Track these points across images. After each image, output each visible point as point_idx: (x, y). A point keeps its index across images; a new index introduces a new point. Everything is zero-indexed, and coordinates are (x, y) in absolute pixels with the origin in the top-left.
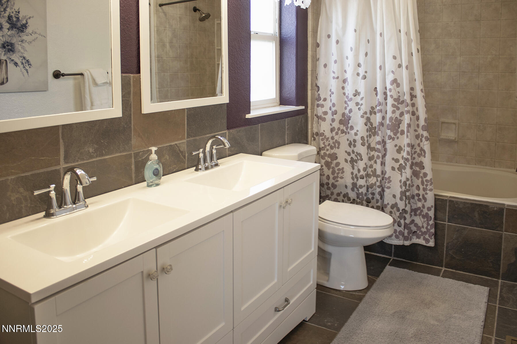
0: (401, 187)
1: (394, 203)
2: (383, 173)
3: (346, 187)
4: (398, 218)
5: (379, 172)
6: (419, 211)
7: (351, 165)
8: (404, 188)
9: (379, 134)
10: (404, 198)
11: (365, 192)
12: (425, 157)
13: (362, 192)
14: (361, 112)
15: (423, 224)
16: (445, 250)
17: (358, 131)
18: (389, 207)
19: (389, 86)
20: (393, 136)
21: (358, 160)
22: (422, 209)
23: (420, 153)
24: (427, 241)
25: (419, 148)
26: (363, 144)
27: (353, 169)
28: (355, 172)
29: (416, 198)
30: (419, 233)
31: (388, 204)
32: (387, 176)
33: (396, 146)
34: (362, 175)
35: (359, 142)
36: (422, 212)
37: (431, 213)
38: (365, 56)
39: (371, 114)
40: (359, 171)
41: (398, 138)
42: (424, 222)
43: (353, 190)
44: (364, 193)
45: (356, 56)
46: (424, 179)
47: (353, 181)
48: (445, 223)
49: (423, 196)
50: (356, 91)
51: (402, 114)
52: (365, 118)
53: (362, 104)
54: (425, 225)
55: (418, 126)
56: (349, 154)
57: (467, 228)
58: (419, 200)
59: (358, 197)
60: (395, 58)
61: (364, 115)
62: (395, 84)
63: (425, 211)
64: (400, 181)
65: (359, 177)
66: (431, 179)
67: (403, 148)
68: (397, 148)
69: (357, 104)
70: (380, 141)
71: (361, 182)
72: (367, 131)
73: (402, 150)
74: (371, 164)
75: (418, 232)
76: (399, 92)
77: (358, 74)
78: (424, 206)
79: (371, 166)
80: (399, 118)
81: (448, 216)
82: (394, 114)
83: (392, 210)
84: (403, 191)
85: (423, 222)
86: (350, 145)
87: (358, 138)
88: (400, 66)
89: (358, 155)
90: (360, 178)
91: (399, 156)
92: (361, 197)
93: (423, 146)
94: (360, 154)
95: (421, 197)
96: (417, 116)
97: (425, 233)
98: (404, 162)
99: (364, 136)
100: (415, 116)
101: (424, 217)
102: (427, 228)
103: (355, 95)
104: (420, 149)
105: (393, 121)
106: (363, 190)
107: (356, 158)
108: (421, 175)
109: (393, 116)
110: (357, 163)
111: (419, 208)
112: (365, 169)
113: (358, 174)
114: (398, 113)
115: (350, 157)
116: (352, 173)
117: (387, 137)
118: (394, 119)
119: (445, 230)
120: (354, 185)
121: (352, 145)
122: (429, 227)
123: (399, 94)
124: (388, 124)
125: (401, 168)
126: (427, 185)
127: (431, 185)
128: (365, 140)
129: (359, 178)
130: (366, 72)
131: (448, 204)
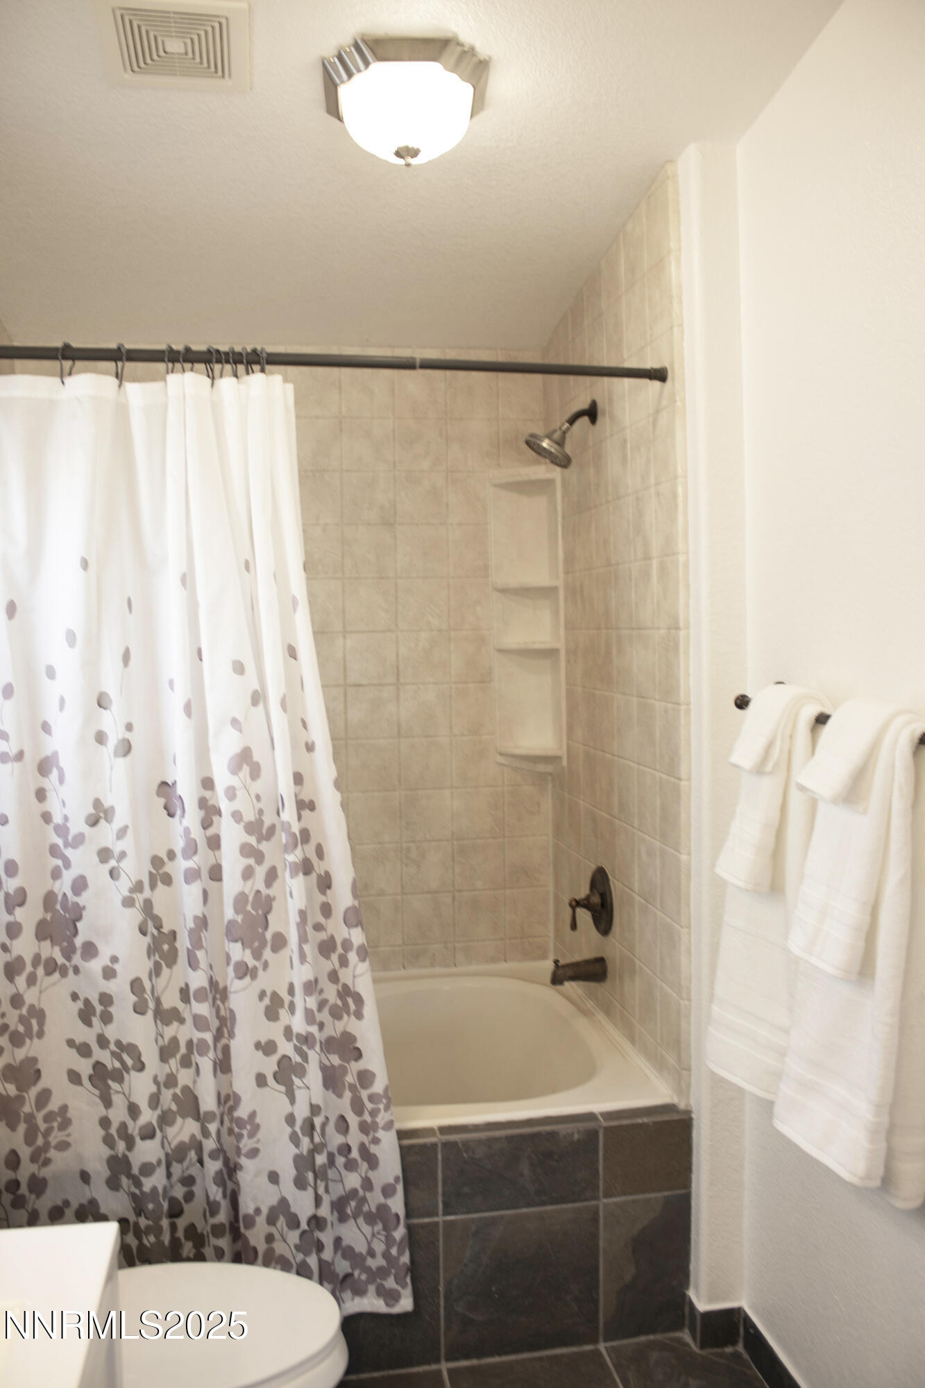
0: (295, 1139)
1: (274, 1201)
2: (228, 1101)
3: (85, 1177)
4: (294, 1251)
5: (208, 1103)
6: (353, 1204)
7: (97, 1092)
8: (305, 1143)
9: (198, 962)
10: (310, 1176)
11: (164, 1181)
12: (359, 1015)
13: (154, 1189)
14: (124, 885)
15: (369, 1243)
16: (442, 1303)
17: (114, 959)
18: (261, 1220)
19: (223, 778)
20: (251, 962)
21: (127, 1069)
22: (361, 1192)
23: (339, 1003)
24: (392, 1297)
25: (335, 987)
26: (139, 1009)
27: (108, 1103)
28: (118, 1114)
29: (340, 1160)
30: (360, 1274)
31: (258, 1211)
32: (242, 1112)
33: (262, 995)
34: (150, 1124)
35: (124, 1000)
36: (363, 1205)
37: (397, 1204)
38: (122, 664)
39: (153, 886)
40: (134, 1110)
41: (266, 965)
42: (373, 1235)
43: (113, 1184)
44: (160, 1190)
45: (91, 664)
46: (364, 1094)
47: (112, 1153)
48: (436, 1219)
49: (363, 1149)
50: (97, 803)
51: (272, 876)
52: (137, 905)
53: (123, 855)
54: (379, 1247)
55: (326, 910)
56: (84, 1050)
57: (502, 1217)
58: (351, 1166)
59: (139, 1211)
60: (239, 668)
61: (134, 896)
62: (246, 769)
63: (375, 1199)
64: (290, 1119)
65: (136, 1133)
66: (386, 1090)
67: (287, 998)
68: (267, 1001)
69: (104, 855)
70: (206, 988)
71: (147, 1151)
72: (150, 952)
73: (282, 1006)
74: (169, 1071)
75: (356, 1273)
76: (258, 798)
77: (100, 738)
78: (367, 1184)
79: (171, 1081)
80: (264, 891)
81: (444, 1195)
82: (249, 883)
83: (273, 1230)
84: (305, 1153)
85: (369, 1237)
86: (86, 1016)
87: (119, 988)
88: (257, 698)
89: (122, 1051)
90: (143, 1138)
91: (274, 1032)
92: (151, 1206)
93: (354, 982)
94: (132, 1050)
95: (355, 1154)
96: (319, 876)
97: (382, 1273)
98: (296, 1048)
99: (142, 978)
100: (314, 877)
101: (371, 1219)
102: (386, 1255)
103: (93, 822)
104: (338, 991)
105: (249, 908)
106: (156, 1181)
107: (117, 1065)
108: (350, 1078)
109: (249, 888)
110: (120, 1080)
111: (354, 1192)
112: (154, 1101)
113: (130, 1123)
114: (261, 872)
115: (91, 1061)
116: (105, 1122)
117: (231, 969)
118: (251, 898)
119: (438, 1241)
120: (119, 1167)
121: (94, 1015)
122: (394, 1251)
123: (258, 806)
124: (230, 922)
125: (287, 1073)
126: (374, 1113)
127: (387, 1108)
128: (144, 990)
129: (138, 1140)
130: (129, 727)
131: (440, 1157)
